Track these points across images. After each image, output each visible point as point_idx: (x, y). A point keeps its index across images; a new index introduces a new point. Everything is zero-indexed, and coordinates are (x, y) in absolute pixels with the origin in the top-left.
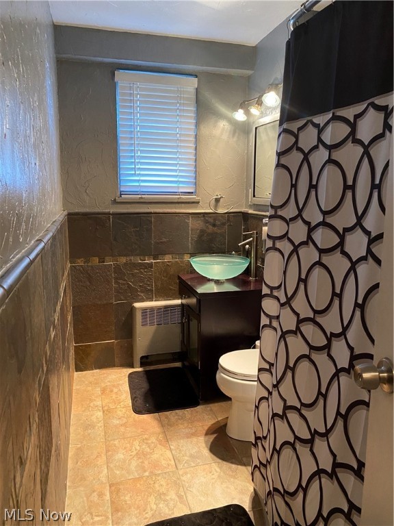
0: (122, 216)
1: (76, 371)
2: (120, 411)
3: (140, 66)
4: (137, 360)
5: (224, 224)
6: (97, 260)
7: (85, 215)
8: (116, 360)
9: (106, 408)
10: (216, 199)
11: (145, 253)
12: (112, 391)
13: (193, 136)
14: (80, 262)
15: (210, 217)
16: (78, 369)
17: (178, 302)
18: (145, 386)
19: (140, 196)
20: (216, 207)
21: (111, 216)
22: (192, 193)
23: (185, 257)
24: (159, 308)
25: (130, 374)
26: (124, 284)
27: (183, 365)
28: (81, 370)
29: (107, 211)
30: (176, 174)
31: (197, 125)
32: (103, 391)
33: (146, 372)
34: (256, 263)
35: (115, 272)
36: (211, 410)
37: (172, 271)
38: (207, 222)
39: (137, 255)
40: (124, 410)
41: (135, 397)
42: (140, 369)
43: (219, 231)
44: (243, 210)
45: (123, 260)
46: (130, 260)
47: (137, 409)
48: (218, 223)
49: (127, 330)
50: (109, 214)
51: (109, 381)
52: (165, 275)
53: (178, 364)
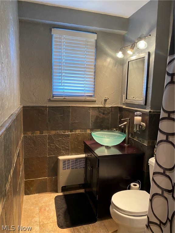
0: (53, 108)
1: (25, 195)
2: (50, 225)
3: (66, 26)
4: (60, 189)
5: (109, 113)
6: (38, 132)
7: (33, 107)
8: (48, 188)
9: (42, 223)
10: (105, 100)
11: (66, 128)
12: (45, 210)
13: (94, 65)
14: (29, 134)
15: (102, 109)
16: (26, 194)
17: (83, 156)
18: (64, 206)
19: (64, 98)
20: (105, 103)
21: (47, 108)
22: (92, 96)
23: (88, 131)
24: (72, 159)
25: (56, 197)
26: (53, 146)
27: (86, 191)
28: (28, 194)
29: (45, 105)
30: (84, 86)
31: (96, 59)
32: (40, 209)
33: (65, 196)
34: (129, 136)
35: (49, 139)
36: (104, 225)
37: (80, 139)
38: (100, 112)
39: (62, 130)
40: (52, 225)
41: (59, 215)
42: (61, 194)
43: (106, 117)
44: (119, 106)
45: (53, 132)
46: (58, 132)
47: (60, 224)
48: (106, 112)
49: (54, 171)
50: (46, 107)
51: (44, 202)
52: (76, 140)
53: (82, 191)
